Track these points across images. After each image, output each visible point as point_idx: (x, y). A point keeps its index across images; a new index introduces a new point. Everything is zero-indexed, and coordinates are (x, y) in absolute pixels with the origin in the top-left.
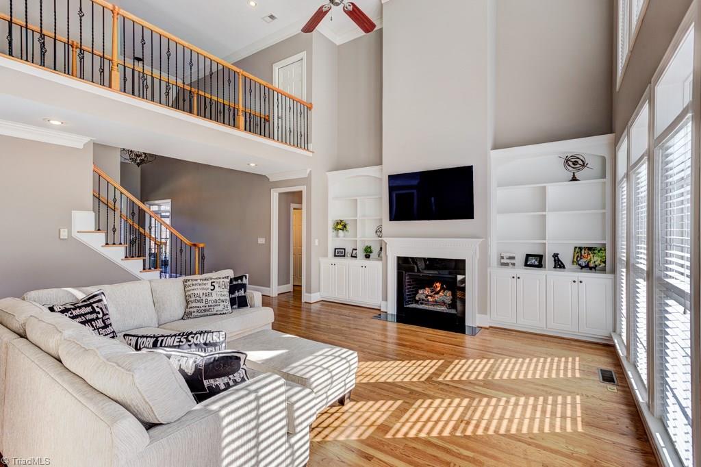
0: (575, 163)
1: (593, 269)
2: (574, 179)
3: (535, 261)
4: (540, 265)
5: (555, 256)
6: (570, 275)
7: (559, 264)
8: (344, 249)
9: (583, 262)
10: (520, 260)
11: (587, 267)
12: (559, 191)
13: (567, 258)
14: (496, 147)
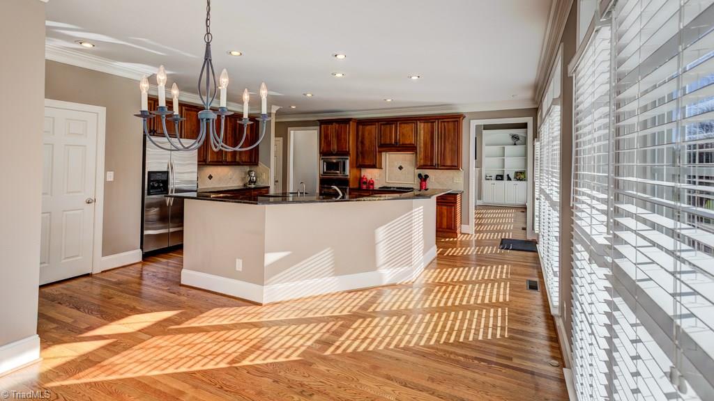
0: (515, 137)
1: (521, 180)
2: (515, 144)
3: (500, 177)
4: (502, 180)
5: (508, 175)
6: (513, 182)
7: (509, 179)
9: (518, 178)
10: (494, 177)
11: (519, 180)
12: (510, 150)
13: (512, 176)
14: (484, 129)
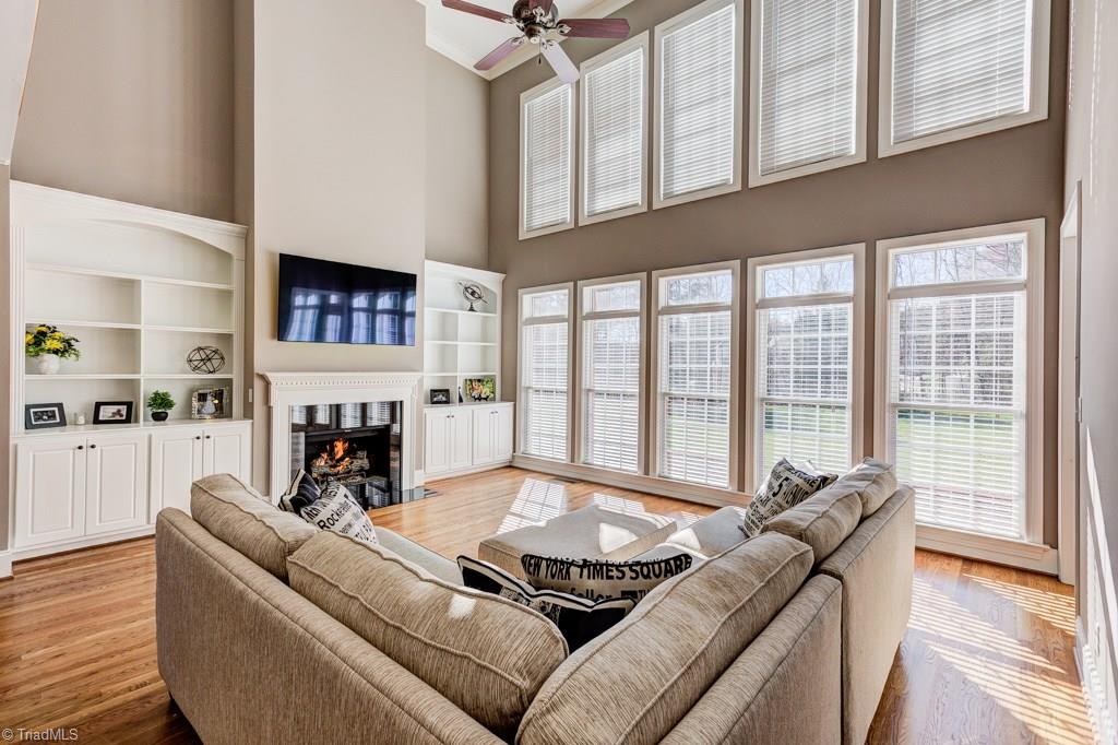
0: (473, 293)
1: (484, 399)
2: (472, 309)
3: (442, 397)
8: (60, 406)
9: (475, 394)
11: (480, 399)
